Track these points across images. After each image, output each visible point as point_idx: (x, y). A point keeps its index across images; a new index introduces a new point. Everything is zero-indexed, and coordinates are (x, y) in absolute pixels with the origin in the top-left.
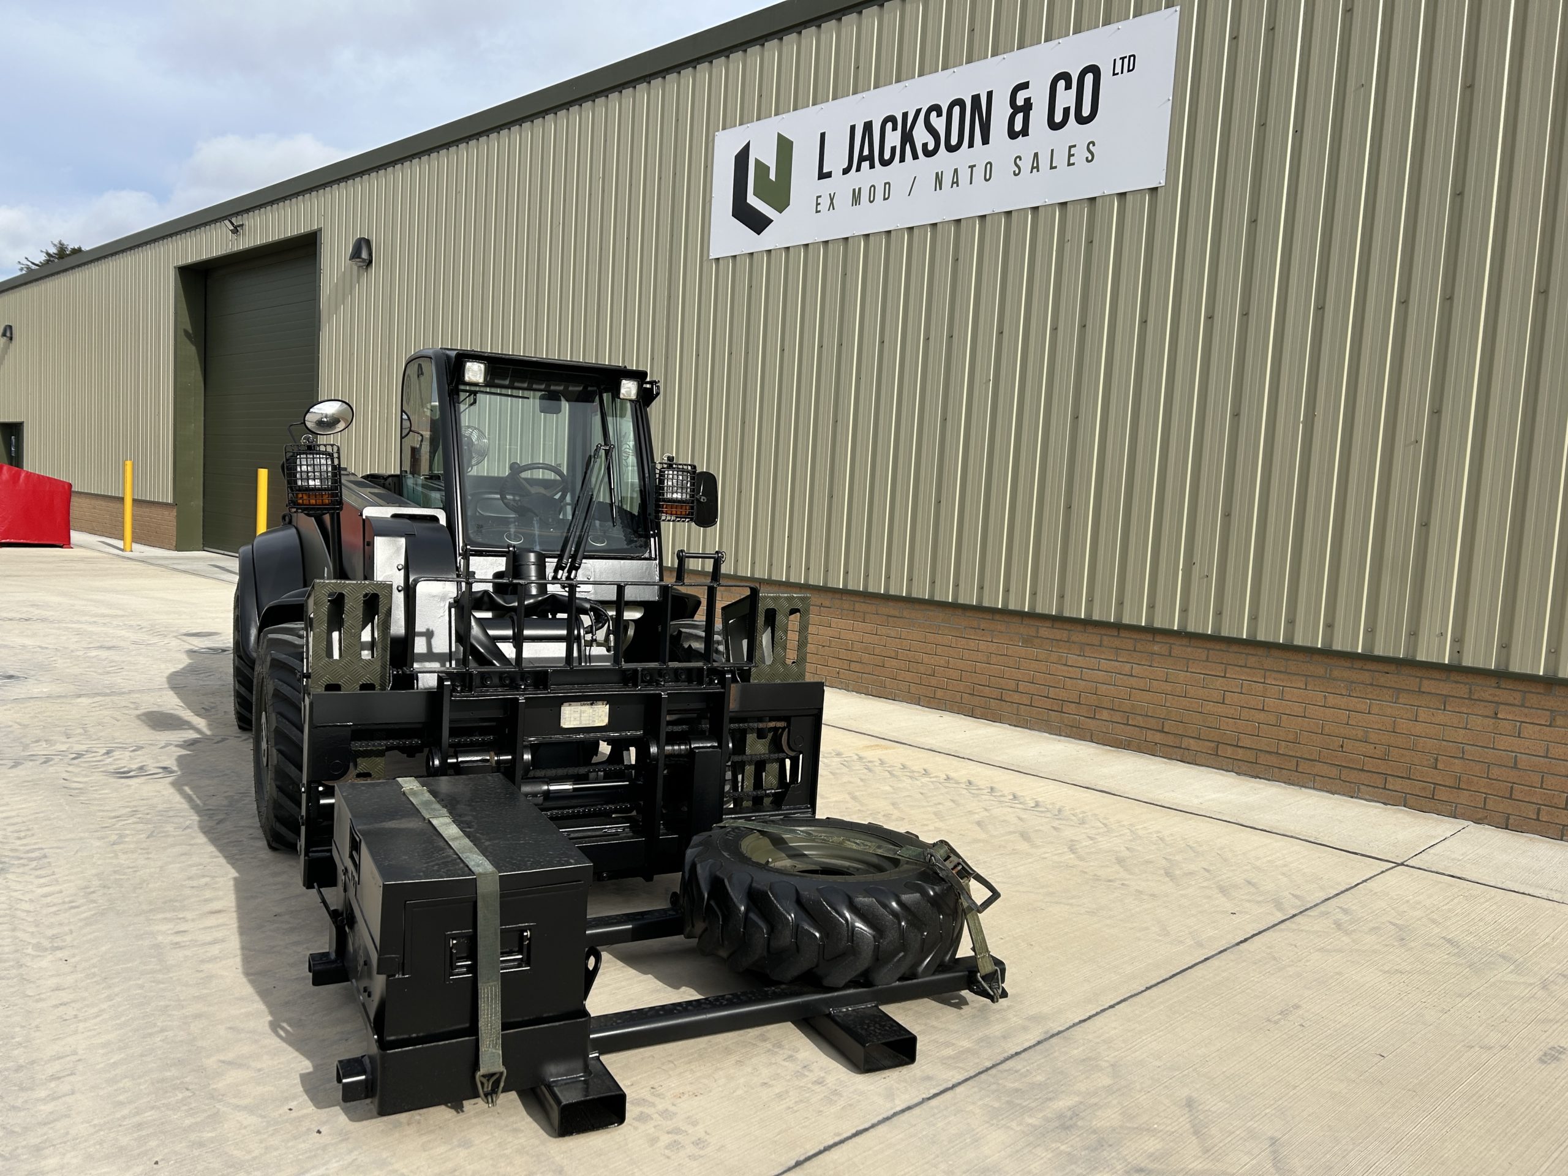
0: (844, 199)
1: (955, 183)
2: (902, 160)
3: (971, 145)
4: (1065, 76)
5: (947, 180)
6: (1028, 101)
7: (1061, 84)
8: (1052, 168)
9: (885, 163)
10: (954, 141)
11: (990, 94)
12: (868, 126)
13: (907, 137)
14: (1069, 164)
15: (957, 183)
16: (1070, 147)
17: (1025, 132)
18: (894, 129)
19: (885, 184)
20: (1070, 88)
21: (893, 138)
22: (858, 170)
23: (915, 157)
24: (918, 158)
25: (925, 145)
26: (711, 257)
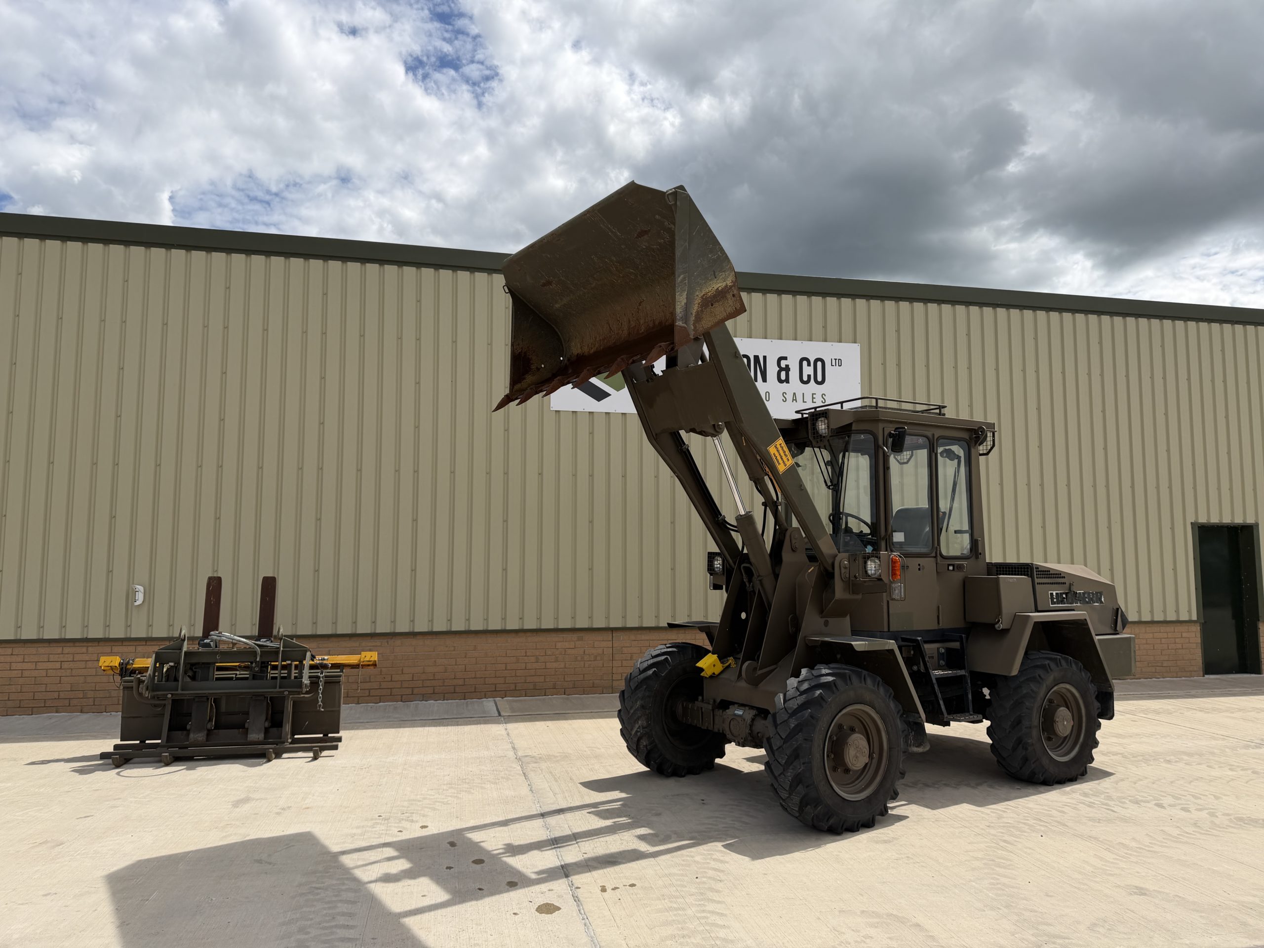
26: (551, 409)
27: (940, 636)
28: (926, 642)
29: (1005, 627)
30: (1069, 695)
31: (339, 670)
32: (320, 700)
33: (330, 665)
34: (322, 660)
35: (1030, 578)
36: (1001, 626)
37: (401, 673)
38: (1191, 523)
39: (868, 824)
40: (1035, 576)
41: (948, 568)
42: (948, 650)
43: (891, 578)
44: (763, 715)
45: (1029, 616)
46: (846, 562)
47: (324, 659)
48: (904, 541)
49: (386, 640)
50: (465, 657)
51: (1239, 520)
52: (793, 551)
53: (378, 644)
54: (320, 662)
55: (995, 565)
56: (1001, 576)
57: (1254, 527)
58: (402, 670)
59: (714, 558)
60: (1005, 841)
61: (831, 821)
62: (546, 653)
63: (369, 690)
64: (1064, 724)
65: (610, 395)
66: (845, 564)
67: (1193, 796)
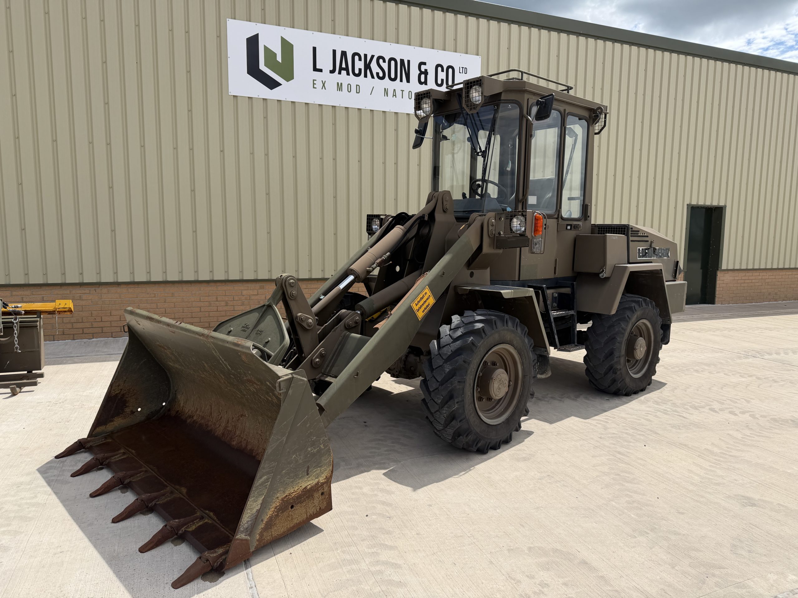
0: (331, 86)
2: (366, 76)
3: (401, 81)
4: (442, 67)
5: (391, 93)
6: (426, 70)
7: (440, 69)
9: (355, 75)
10: (393, 76)
11: (409, 61)
12: (344, 54)
13: (367, 66)
15: (395, 96)
17: (425, 82)
18: (360, 59)
19: (357, 85)
20: (443, 72)
21: (360, 65)
22: (340, 73)
24: (374, 78)
25: (378, 74)
26: (229, 94)
27: (555, 283)
28: (548, 288)
29: (607, 276)
30: (644, 327)
31: (36, 316)
32: (16, 343)
33: (23, 312)
34: (15, 307)
35: (626, 237)
36: (604, 275)
37: (109, 315)
38: (687, 204)
39: (507, 441)
40: (630, 235)
41: (567, 227)
42: (560, 294)
43: (533, 234)
44: (415, 353)
45: (627, 267)
46: (493, 221)
47: (17, 307)
48: (536, 204)
49: (94, 289)
50: (165, 302)
51: (715, 203)
52: (444, 212)
53: (87, 291)
54: (13, 309)
55: (598, 226)
56: (607, 234)
57: (723, 208)
58: (111, 312)
59: (372, 220)
60: (619, 453)
61: (479, 445)
62: (233, 298)
63: (83, 329)
64: (640, 350)
65: (281, 85)
66: (493, 222)
67: (731, 400)
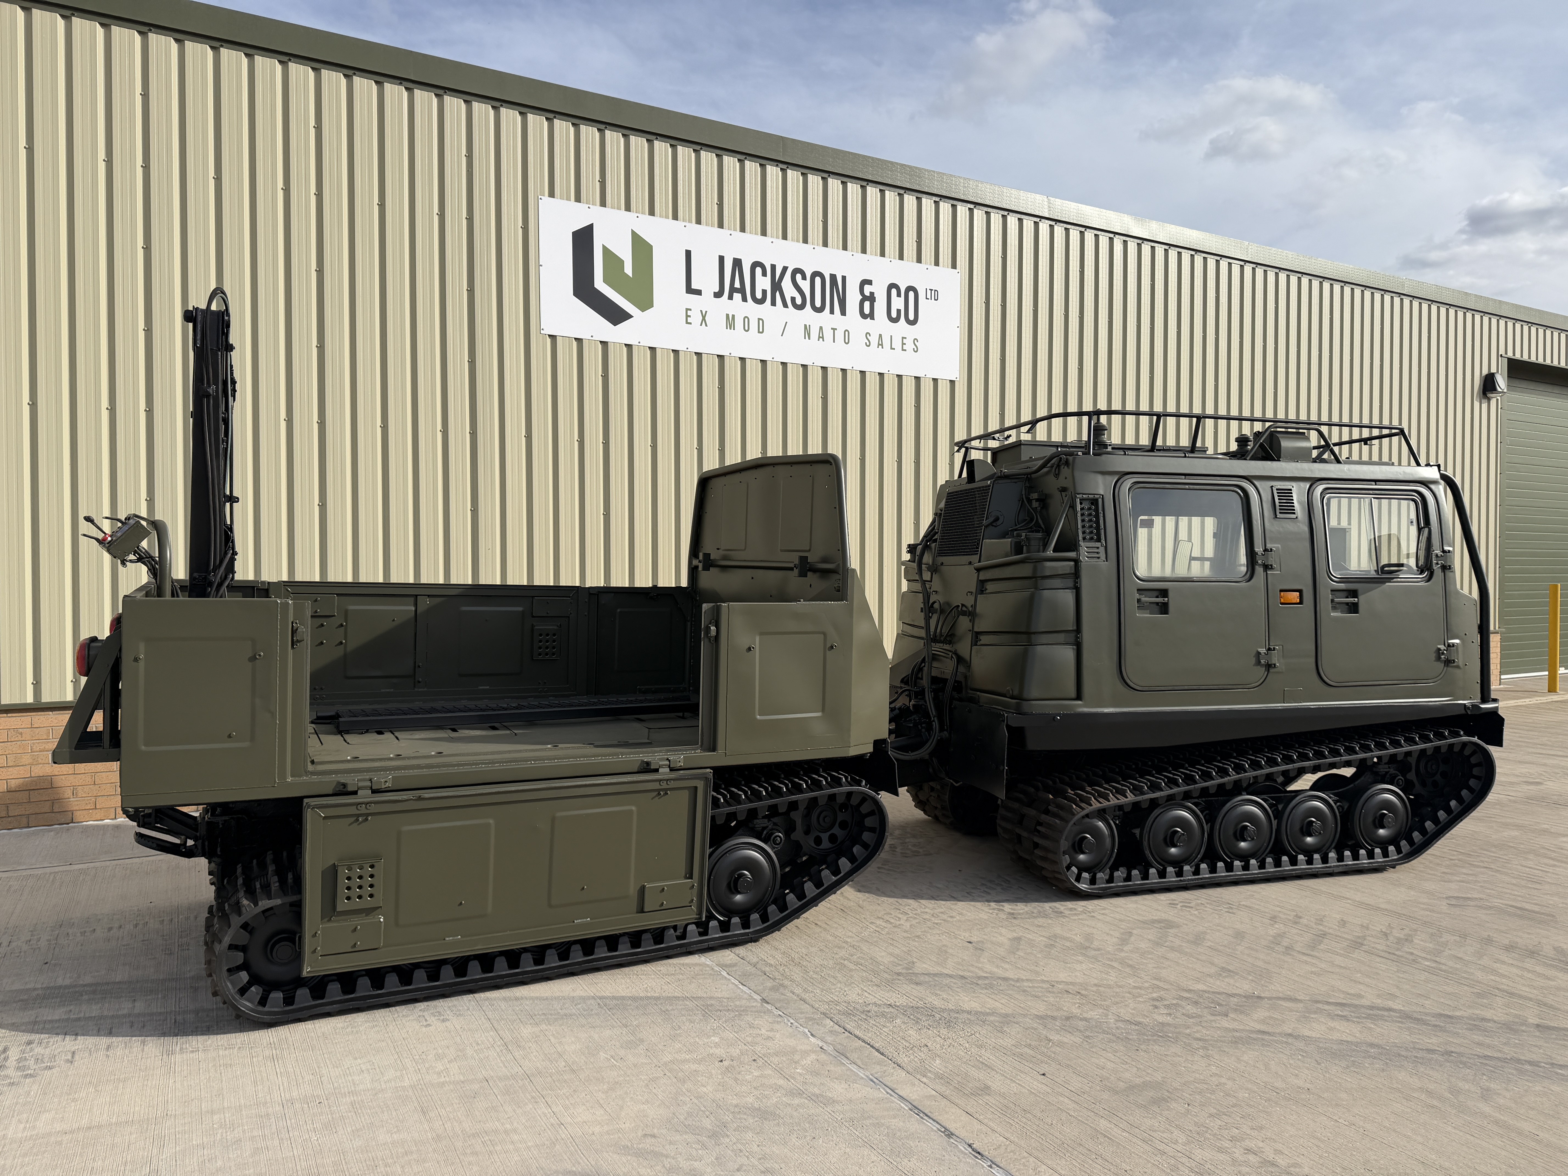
0: (716, 319)
1: (821, 337)
2: (773, 303)
3: (832, 312)
4: (898, 289)
5: (815, 333)
6: (872, 294)
7: (894, 291)
8: (892, 348)
9: (755, 300)
10: (818, 304)
11: (844, 278)
12: (737, 263)
13: (776, 286)
14: (903, 350)
15: (823, 338)
16: (903, 338)
17: (871, 316)
18: (764, 274)
19: (759, 319)
20: (900, 296)
21: (763, 283)
22: (731, 297)
23: (785, 305)
24: (787, 307)
26: (542, 332)
65: (631, 317)
